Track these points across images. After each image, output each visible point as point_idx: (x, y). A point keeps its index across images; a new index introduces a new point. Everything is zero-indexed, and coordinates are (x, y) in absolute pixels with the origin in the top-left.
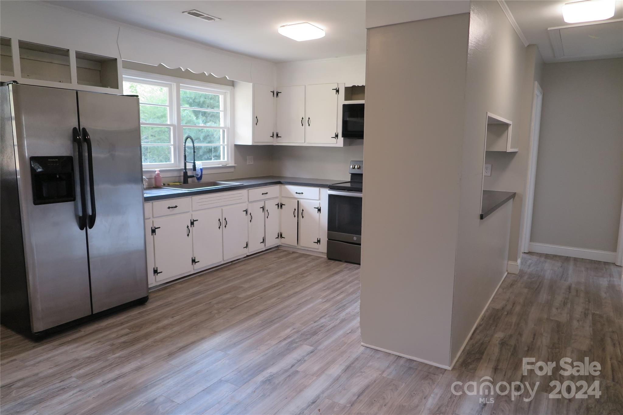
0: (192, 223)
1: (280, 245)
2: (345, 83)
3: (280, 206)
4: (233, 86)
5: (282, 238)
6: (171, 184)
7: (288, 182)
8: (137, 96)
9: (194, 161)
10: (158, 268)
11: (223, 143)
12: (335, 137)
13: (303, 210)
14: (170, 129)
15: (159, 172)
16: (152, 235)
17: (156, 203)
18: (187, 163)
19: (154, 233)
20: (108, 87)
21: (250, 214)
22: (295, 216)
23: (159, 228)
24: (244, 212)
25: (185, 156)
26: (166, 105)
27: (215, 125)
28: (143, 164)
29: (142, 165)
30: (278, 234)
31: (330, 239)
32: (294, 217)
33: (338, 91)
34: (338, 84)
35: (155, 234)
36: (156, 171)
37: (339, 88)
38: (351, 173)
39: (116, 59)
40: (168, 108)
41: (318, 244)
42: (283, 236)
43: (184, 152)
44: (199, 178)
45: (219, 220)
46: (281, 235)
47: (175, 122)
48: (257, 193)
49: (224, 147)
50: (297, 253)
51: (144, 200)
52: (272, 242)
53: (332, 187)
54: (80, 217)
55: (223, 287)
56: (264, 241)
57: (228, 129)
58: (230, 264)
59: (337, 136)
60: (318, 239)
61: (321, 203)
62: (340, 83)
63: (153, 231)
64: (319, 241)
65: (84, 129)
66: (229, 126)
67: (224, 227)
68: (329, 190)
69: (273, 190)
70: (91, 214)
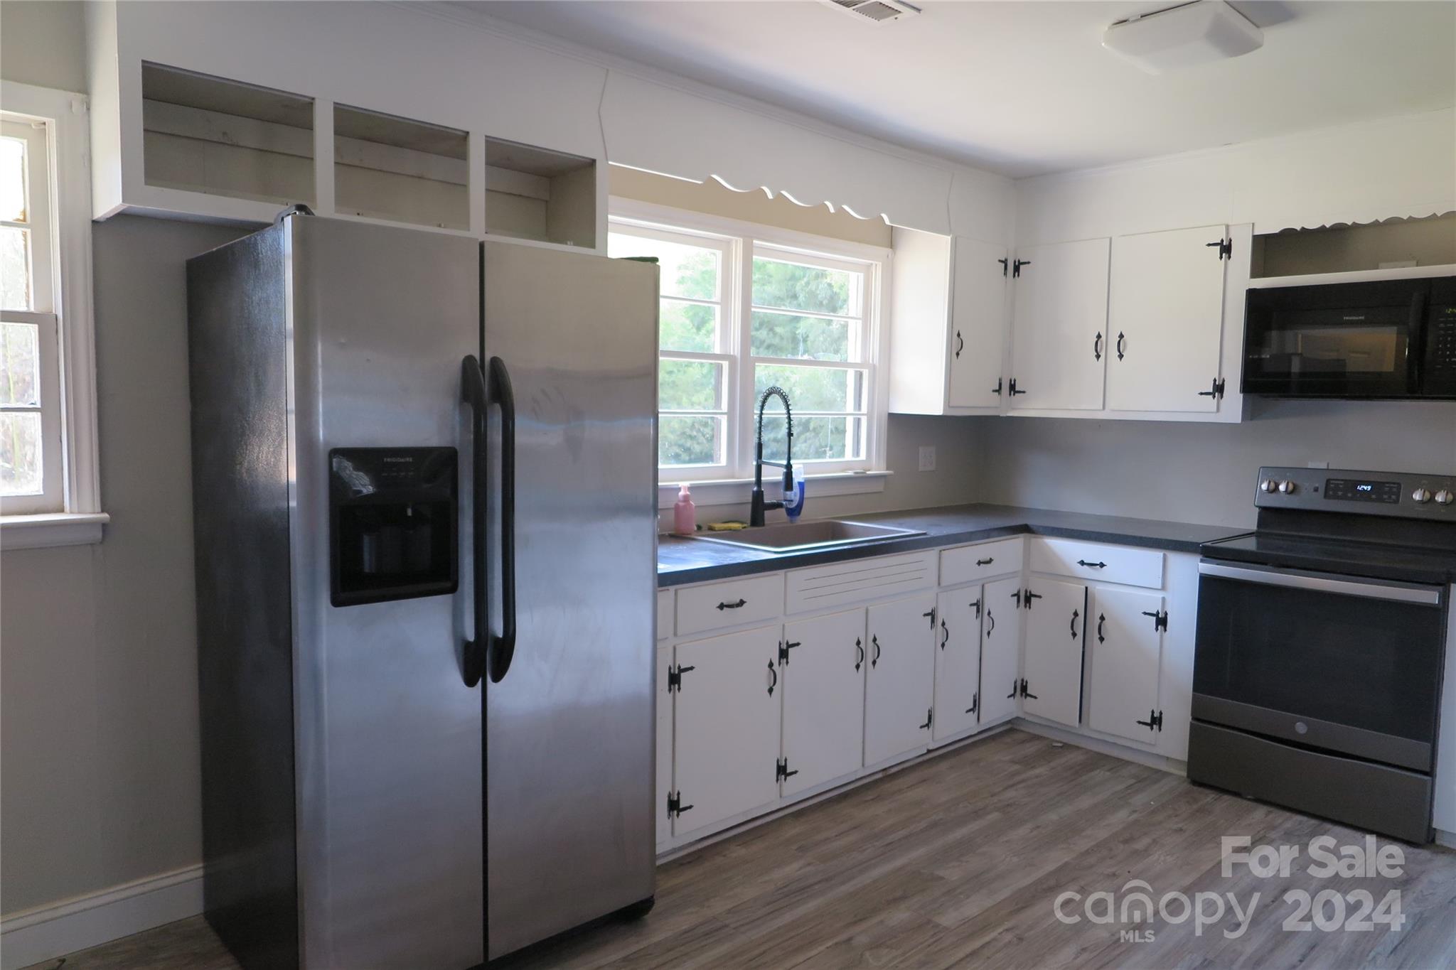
0: (783, 654)
1: (1018, 718)
2: (1253, 224)
3: (1027, 598)
4: (891, 248)
5: (1028, 698)
6: (718, 526)
7: (1058, 529)
8: (655, 260)
9: (789, 459)
10: (681, 796)
11: (855, 409)
12: (1211, 391)
13: (1102, 618)
14: (720, 368)
15: (688, 493)
16: (670, 690)
17: (688, 592)
18: (763, 466)
19: (677, 686)
20: (569, 243)
21: (943, 624)
22: (1074, 635)
23: (692, 668)
24: (927, 617)
25: (760, 447)
26: (713, 300)
27: (837, 358)
28: (660, 466)
29: (658, 469)
30: (1015, 682)
31: (1198, 717)
32: (1072, 637)
33: (1226, 249)
34: (1227, 227)
35: (679, 689)
36: (679, 489)
37: (1231, 240)
38: (1260, 507)
39: (593, 162)
40: (718, 308)
41: (1152, 729)
42: (1029, 692)
43: (757, 435)
44: (794, 512)
45: (858, 643)
46: (1024, 689)
47: (735, 349)
48: (963, 558)
49: (859, 419)
50: (1078, 748)
51: (656, 581)
52: (998, 709)
53: (1210, 553)
54: (469, 642)
55: (876, 873)
56: (976, 705)
57: (873, 369)
58: (880, 776)
59: (1219, 389)
60: (1153, 712)
61: (1166, 597)
62: (1232, 225)
63: (674, 679)
64: (1156, 721)
65: (495, 361)
66: (876, 361)
67: (871, 663)
68: (1202, 561)
69: (1008, 550)
70: (499, 633)
